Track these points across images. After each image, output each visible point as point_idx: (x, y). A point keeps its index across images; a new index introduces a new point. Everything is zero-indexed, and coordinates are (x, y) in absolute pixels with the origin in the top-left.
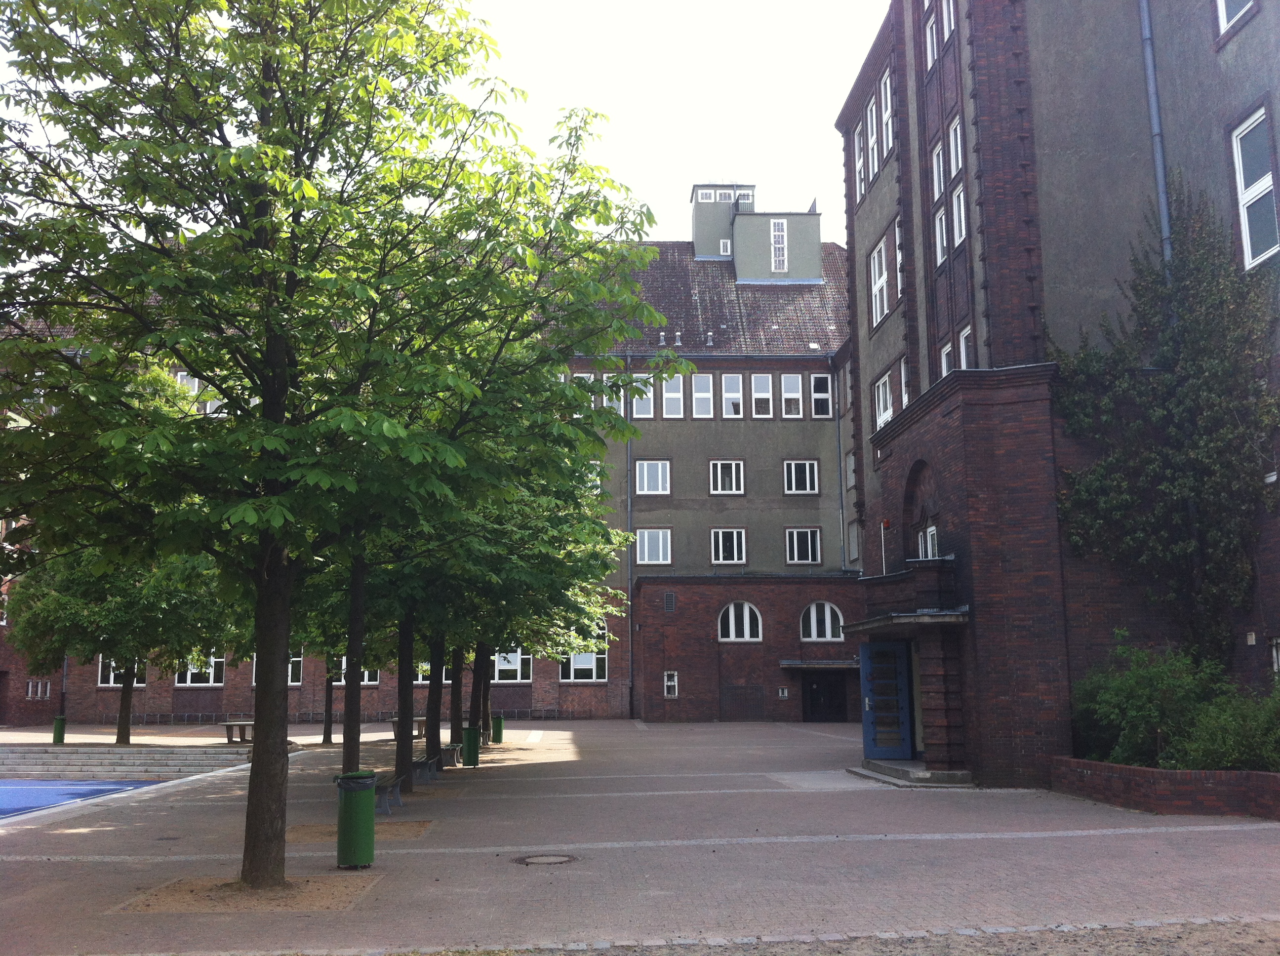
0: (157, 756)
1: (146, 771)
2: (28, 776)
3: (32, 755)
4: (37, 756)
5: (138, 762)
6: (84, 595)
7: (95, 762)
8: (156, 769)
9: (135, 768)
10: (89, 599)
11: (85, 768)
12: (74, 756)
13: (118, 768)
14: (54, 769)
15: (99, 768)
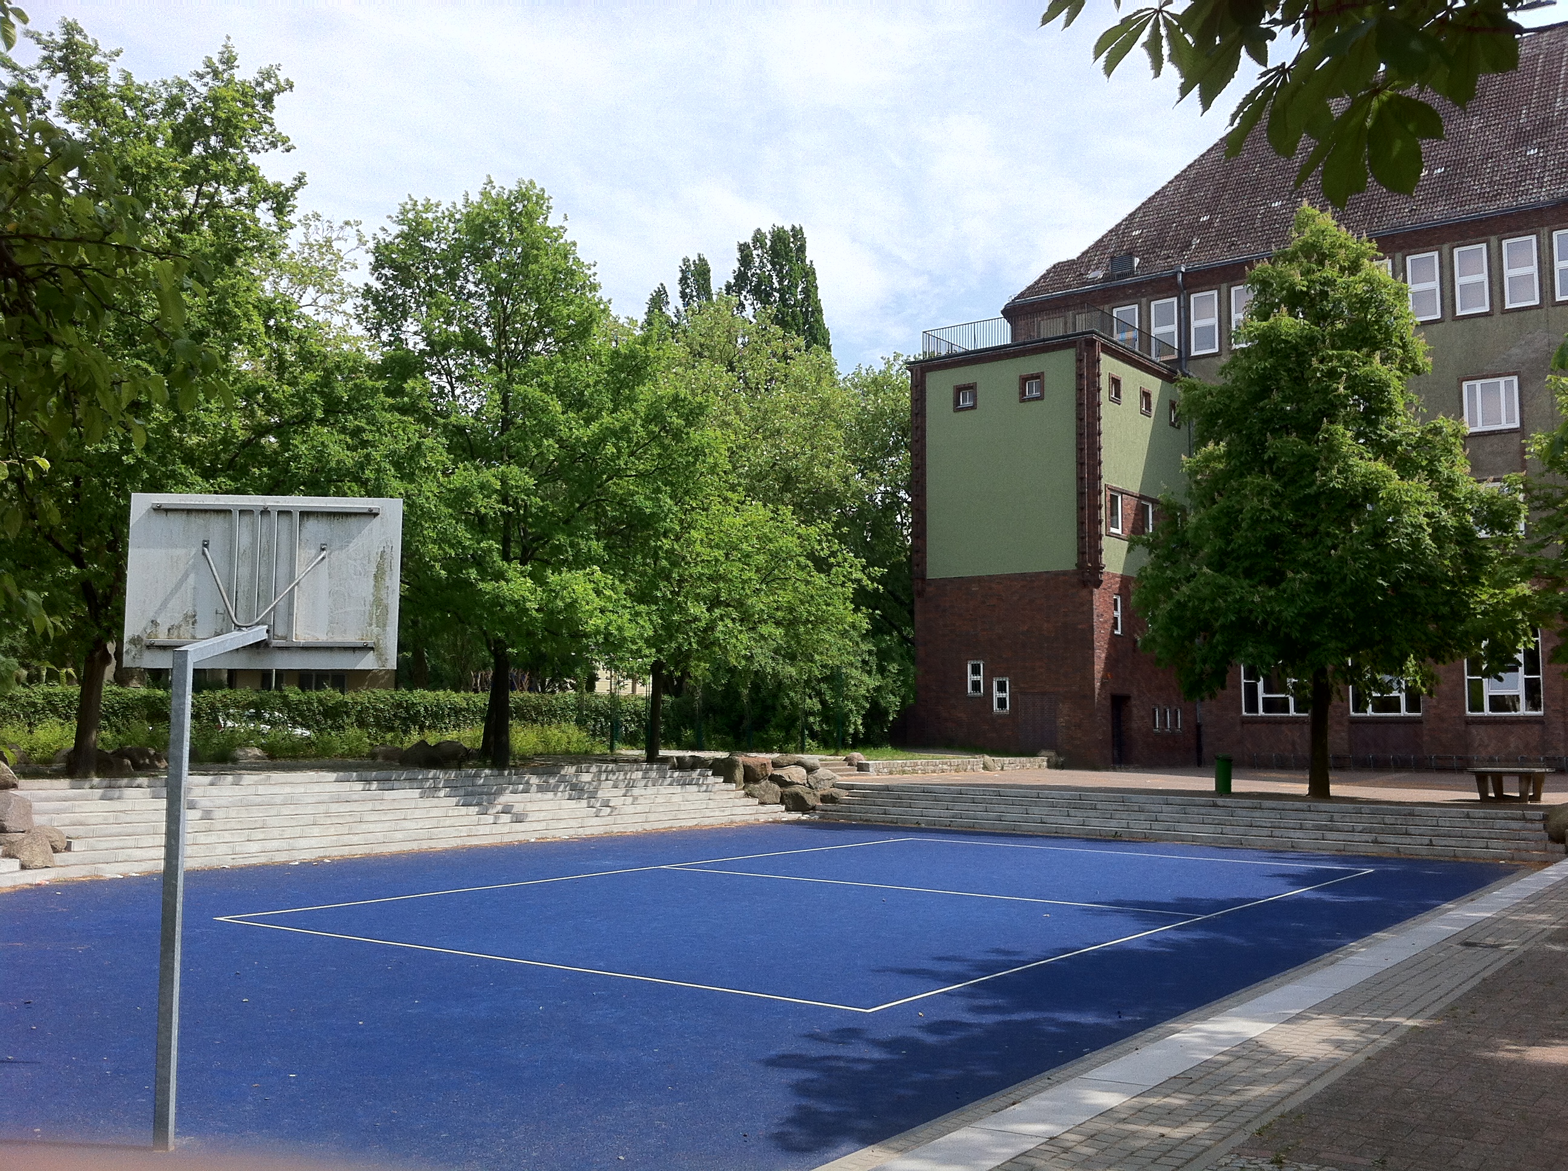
0: (1389, 819)
1: (1375, 842)
2: (1194, 839)
3: (1195, 809)
4: (1203, 810)
5: (1360, 827)
6: (1248, 573)
7: (1292, 823)
8: (1392, 839)
9: (1357, 837)
10: (1257, 580)
11: (1276, 832)
12: (1257, 813)
13: (1329, 835)
14: (1232, 833)
15: (1299, 834)
